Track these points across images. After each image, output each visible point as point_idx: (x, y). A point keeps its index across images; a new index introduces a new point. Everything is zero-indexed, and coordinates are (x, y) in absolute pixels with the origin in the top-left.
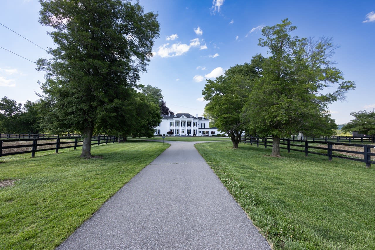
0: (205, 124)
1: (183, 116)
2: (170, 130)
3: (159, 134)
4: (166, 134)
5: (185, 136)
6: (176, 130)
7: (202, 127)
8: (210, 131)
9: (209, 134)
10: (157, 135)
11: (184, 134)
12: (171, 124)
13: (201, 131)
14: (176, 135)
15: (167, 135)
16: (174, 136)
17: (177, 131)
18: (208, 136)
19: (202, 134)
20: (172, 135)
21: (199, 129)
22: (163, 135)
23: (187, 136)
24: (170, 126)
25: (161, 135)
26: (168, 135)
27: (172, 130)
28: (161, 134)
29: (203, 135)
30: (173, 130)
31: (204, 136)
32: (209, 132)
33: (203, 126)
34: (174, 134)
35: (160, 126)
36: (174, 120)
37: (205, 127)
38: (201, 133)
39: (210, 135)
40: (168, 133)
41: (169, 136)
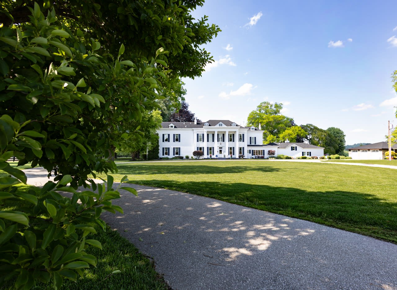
0: (255, 138)
1: (221, 123)
2: (198, 148)
3: (178, 155)
4: (191, 155)
5: (225, 159)
6: (208, 148)
7: (251, 143)
8: (267, 149)
9: (264, 155)
10: (174, 156)
11: (222, 156)
12: (200, 138)
13: (250, 150)
14: (209, 156)
15: (192, 157)
16: (205, 159)
17: (211, 150)
18: (263, 158)
19: (252, 155)
20: (201, 158)
21: (248, 146)
22: (184, 158)
23: (229, 159)
24: (198, 141)
25: (182, 158)
26: (194, 157)
27: (201, 148)
28: (181, 155)
29: (254, 156)
30: (203, 148)
31: (256, 158)
32: (264, 151)
33: (253, 141)
34: (205, 156)
35: (180, 141)
36: (204, 131)
37: (255, 143)
38: (250, 153)
39: (266, 156)
40: (195, 153)
41: (196, 159)
